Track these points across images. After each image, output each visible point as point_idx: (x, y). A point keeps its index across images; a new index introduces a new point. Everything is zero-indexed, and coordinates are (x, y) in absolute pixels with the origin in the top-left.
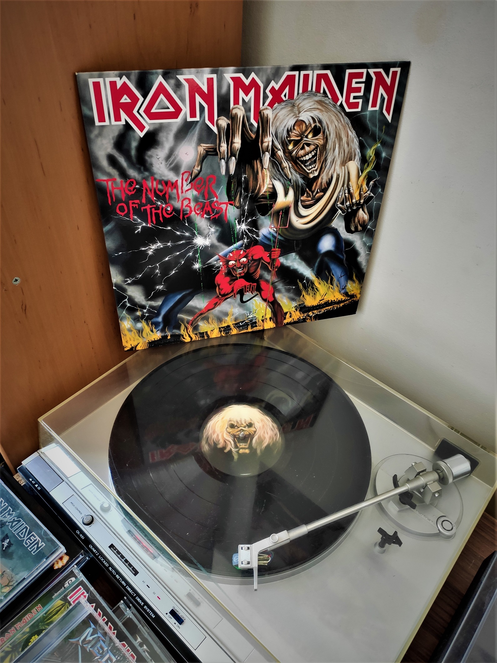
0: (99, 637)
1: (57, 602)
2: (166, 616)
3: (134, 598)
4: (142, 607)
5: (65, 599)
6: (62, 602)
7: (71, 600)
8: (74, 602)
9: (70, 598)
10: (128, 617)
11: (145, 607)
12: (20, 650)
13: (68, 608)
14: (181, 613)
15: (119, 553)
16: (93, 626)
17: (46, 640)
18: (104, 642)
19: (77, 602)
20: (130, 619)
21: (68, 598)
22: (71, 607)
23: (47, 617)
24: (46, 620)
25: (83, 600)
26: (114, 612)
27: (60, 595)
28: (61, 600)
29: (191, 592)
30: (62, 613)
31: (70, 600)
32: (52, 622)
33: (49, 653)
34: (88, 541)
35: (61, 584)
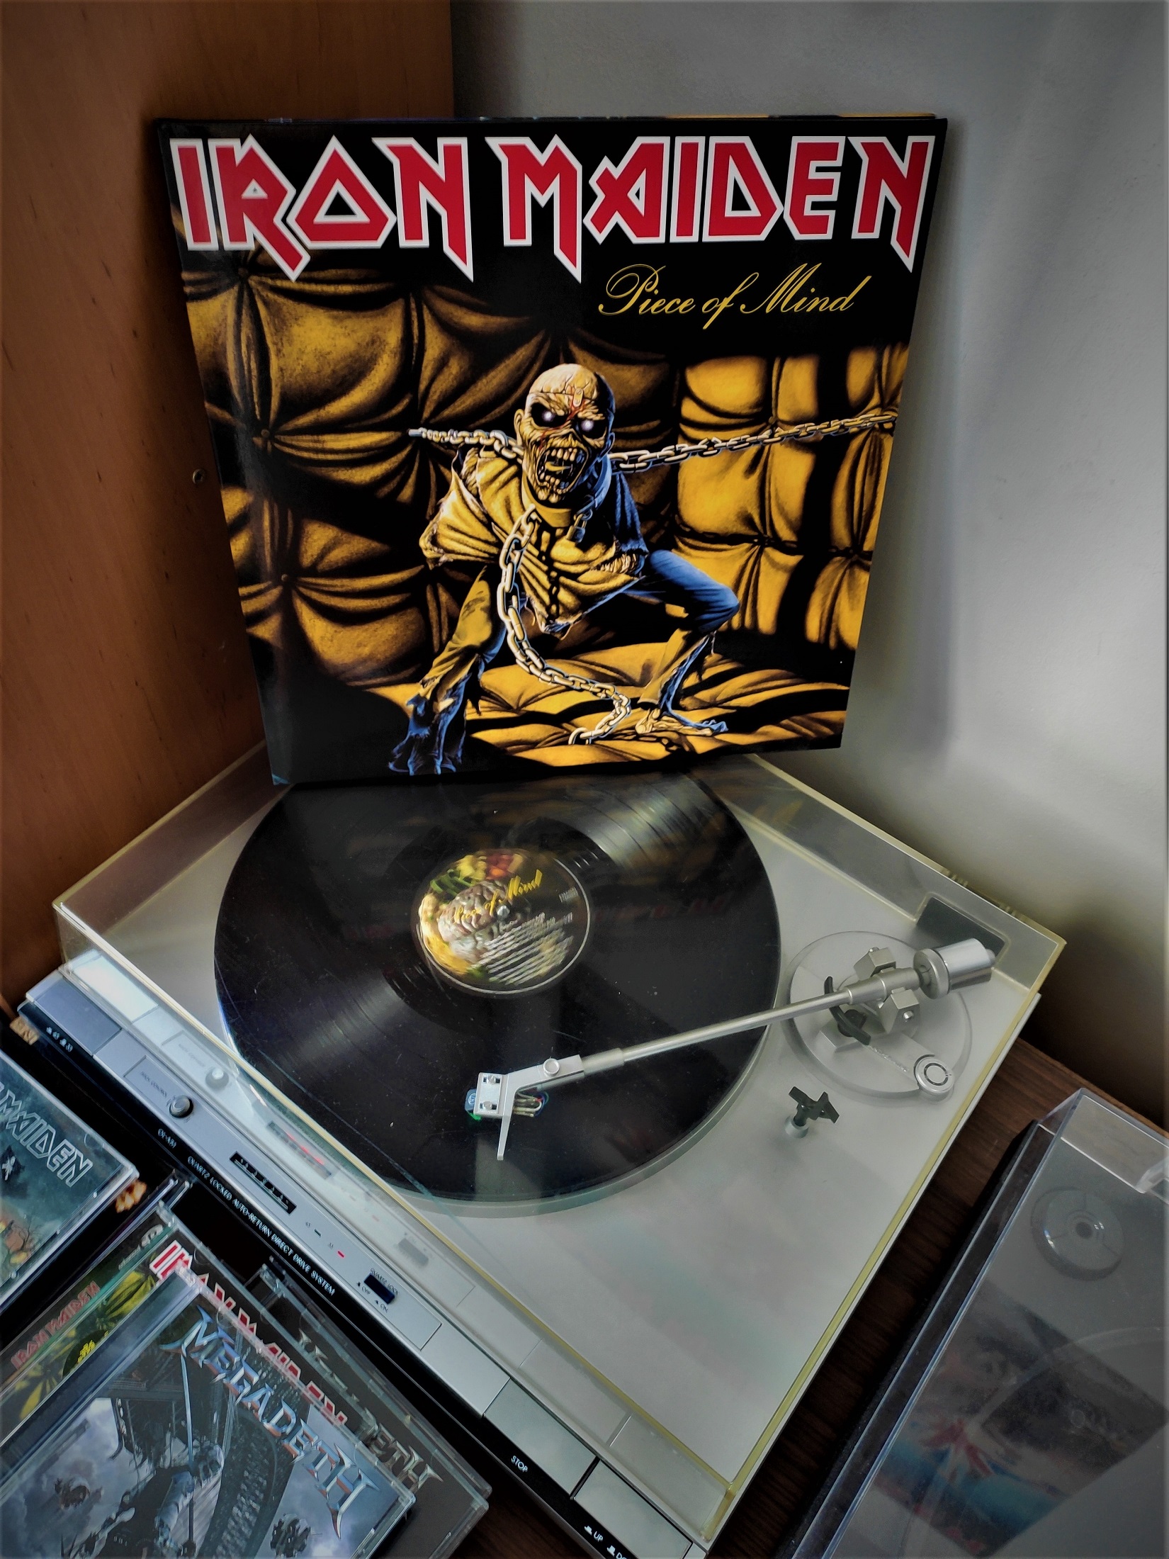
0: (221, 1339)
1: (128, 1276)
2: (359, 1289)
3: (290, 1259)
4: (308, 1275)
5: (144, 1269)
6: (140, 1276)
7: (158, 1271)
8: (164, 1274)
9: (156, 1266)
10: (279, 1296)
11: (314, 1274)
12: (61, 1372)
13: (152, 1286)
14: (389, 1281)
15: (251, 1169)
16: (206, 1318)
17: (112, 1349)
18: (233, 1347)
19: (169, 1273)
20: (283, 1301)
21: (151, 1266)
22: (158, 1285)
23: (109, 1307)
24: (109, 1312)
25: (183, 1271)
26: (249, 1288)
27: (134, 1262)
28: (136, 1271)
29: (407, 1238)
30: (141, 1296)
31: (155, 1271)
32: (120, 1316)
33: (121, 1374)
34: (184, 1150)
35: (134, 1240)
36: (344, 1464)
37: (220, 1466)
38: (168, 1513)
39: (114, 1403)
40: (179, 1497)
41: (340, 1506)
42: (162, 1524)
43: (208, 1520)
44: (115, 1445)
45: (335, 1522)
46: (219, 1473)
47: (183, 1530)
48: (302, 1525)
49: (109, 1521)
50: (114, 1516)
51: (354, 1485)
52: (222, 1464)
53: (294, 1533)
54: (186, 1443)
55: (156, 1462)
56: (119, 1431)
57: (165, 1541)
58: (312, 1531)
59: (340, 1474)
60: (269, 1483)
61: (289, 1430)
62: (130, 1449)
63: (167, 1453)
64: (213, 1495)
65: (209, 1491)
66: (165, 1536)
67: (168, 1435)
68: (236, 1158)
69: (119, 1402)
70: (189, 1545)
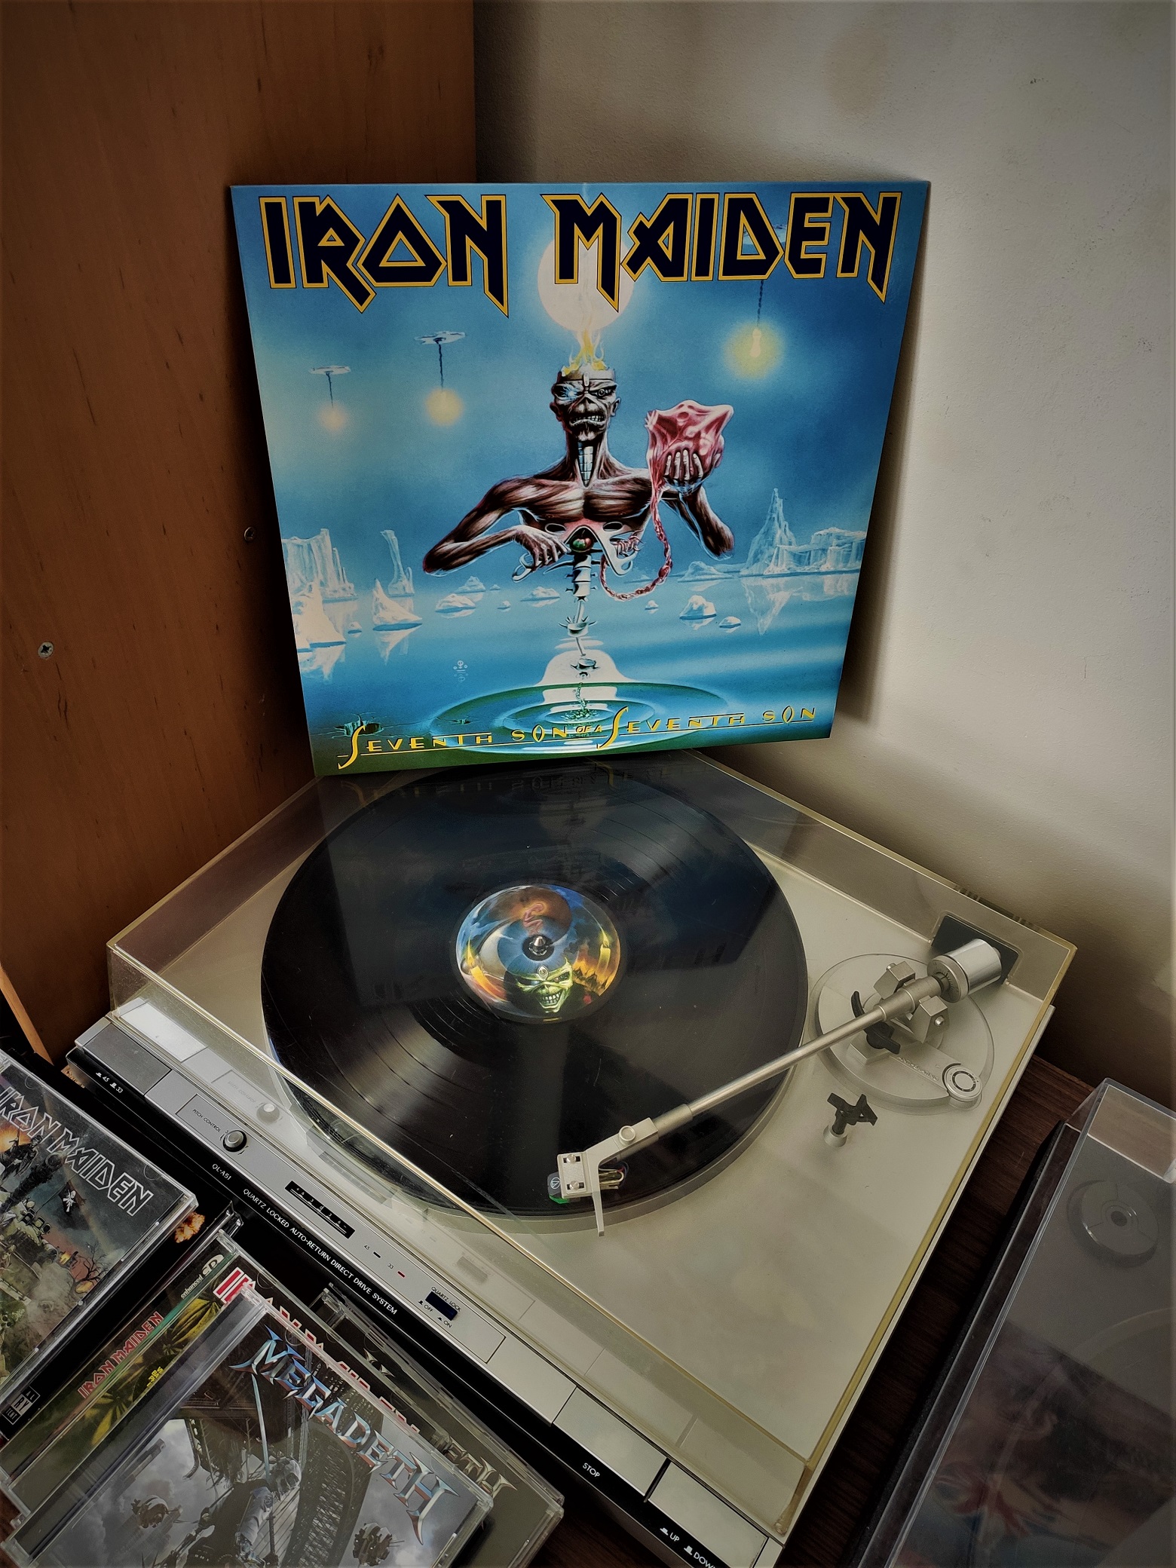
0: (290, 1355)
1: (192, 1302)
2: (421, 1307)
3: (350, 1282)
4: (369, 1297)
5: (208, 1295)
6: (204, 1302)
7: (222, 1297)
8: (226, 1299)
9: (219, 1292)
10: (342, 1318)
11: (375, 1296)
12: (131, 1398)
13: (217, 1310)
14: (451, 1297)
15: (308, 1197)
16: (275, 1336)
17: (181, 1372)
18: (302, 1363)
19: (234, 1297)
20: (346, 1322)
21: (215, 1292)
22: (223, 1308)
23: (175, 1333)
24: (174, 1337)
25: (250, 1291)
26: (314, 1309)
27: (197, 1289)
28: (200, 1298)
29: (465, 1257)
30: (206, 1321)
31: (219, 1297)
32: (186, 1342)
33: (193, 1395)
34: (239, 1182)
35: (196, 1269)
36: (421, 1472)
37: (298, 1480)
38: (248, 1528)
39: (187, 1422)
40: (259, 1511)
41: (420, 1513)
42: (243, 1538)
43: (289, 1533)
44: (191, 1463)
45: (416, 1528)
46: (297, 1486)
47: (264, 1543)
48: (384, 1532)
49: (190, 1539)
50: (194, 1534)
51: (433, 1492)
52: (300, 1478)
53: (375, 1541)
54: (262, 1458)
55: (233, 1478)
56: (195, 1451)
57: (247, 1555)
58: (394, 1538)
59: (417, 1482)
60: (348, 1493)
61: (363, 1441)
62: (206, 1467)
63: (244, 1469)
64: (293, 1507)
65: (289, 1504)
66: (247, 1551)
67: (244, 1452)
68: (292, 1187)
69: (193, 1422)
70: (272, 1558)
